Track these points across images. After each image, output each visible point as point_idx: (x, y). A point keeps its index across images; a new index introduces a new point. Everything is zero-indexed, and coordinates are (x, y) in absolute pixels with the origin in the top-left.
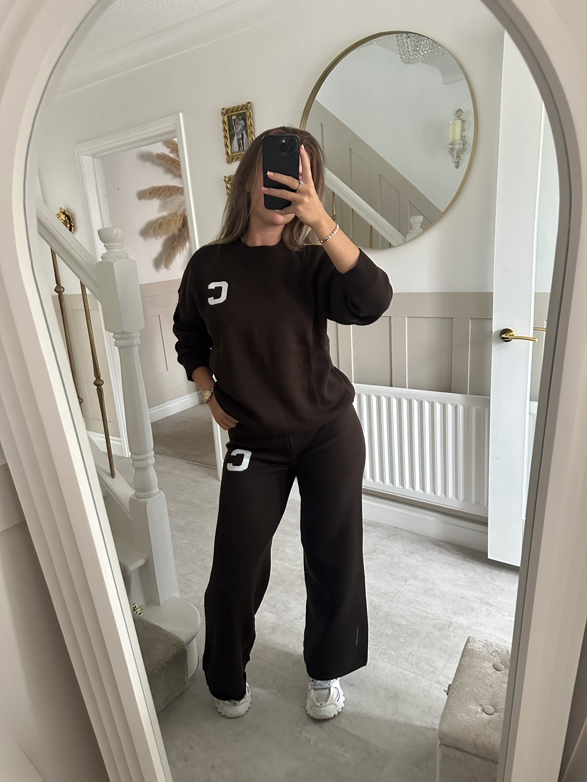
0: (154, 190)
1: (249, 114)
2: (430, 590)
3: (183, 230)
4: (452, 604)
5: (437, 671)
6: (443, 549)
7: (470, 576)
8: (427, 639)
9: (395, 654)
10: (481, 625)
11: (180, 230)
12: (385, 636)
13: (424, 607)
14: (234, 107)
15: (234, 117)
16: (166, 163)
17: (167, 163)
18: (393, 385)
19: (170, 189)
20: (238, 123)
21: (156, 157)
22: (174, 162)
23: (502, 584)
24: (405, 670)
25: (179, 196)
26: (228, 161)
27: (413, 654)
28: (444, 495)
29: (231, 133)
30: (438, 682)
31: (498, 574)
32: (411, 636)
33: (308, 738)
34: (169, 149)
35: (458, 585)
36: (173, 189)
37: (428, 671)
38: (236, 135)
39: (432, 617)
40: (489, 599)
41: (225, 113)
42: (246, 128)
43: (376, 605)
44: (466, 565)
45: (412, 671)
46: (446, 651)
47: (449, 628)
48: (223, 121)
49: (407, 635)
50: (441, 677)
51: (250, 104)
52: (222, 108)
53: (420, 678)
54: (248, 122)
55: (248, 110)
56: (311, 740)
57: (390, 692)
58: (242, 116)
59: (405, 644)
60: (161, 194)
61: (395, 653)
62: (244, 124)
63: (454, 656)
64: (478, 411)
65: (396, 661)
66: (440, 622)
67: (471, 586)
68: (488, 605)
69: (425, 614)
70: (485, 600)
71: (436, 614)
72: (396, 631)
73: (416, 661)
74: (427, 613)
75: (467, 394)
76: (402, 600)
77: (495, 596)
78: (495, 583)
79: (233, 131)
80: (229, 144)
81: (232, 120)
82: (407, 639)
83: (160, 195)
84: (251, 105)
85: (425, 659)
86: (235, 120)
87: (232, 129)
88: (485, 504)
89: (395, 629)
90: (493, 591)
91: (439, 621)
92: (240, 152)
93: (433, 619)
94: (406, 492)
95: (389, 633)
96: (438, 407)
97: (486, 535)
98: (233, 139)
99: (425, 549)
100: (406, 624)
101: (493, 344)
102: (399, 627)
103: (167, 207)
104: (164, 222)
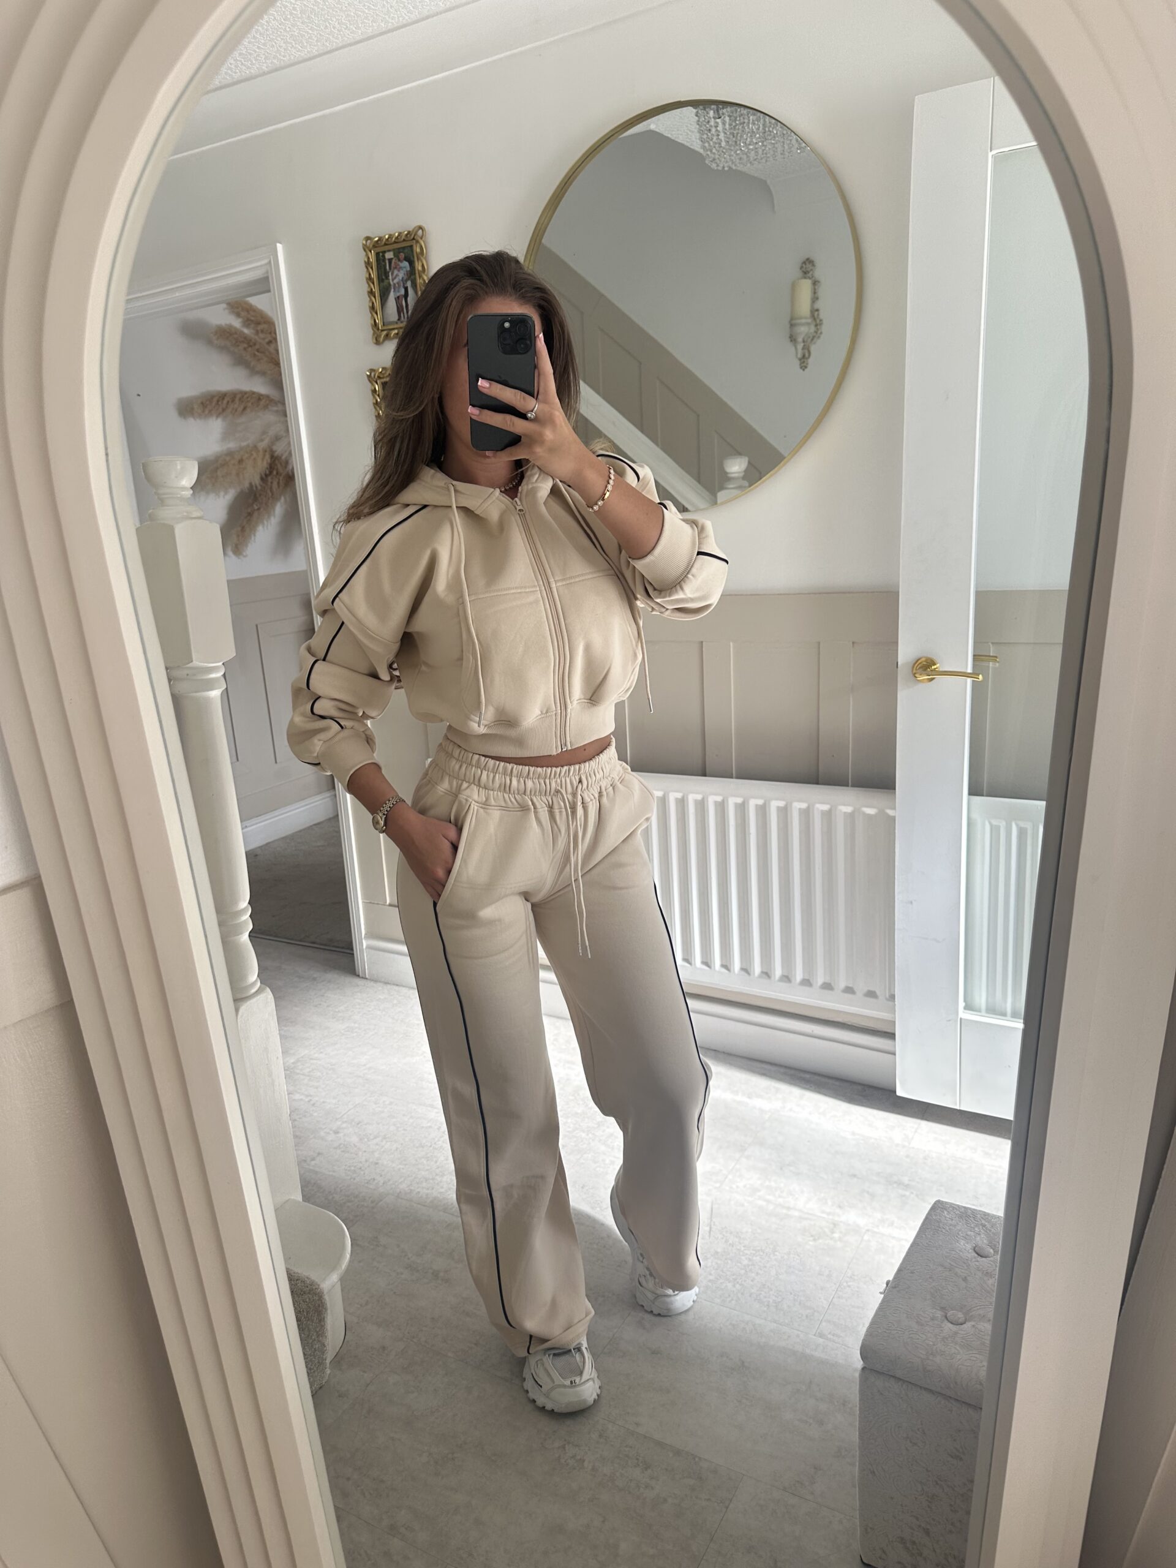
0: (213, 397)
1: (418, 250)
3: (269, 479)
4: (834, 1189)
5: (816, 1314)
6: (806, 1088)
8: (792, 1256)
9: (734, 1289)
10: (892, 1224)
11: (264, 480)
13: (783, 1198)
14: (390, 236)
15: (389, 255)
16: (236, 343)
17: (238, 346)
18: (707, 774)
19: (245, 396)
20: (398, 267)
21: (216, 331)
22: (251, 344)
23: (923, 1147)
24: (758, 1317)
26: (376, 340)
27: (768, 1287)
29: (382, 284)
30: (821, 1335)
31: (914, 1127)
32: (762, 1254)
33: (578, 1457)
34: (240, 320)
35: (843, 1153)
36: (249, 399)
37: (800, 1316)
38: (392, 290)
39: (799, 1214)
40: (902, 1176)
41: (371, 246)
42: (412, 277)
45: (770, 1319)
46: (829, 1276)
47: (833, 1232)
48: (366, 260)
49: (754, 1252)
51: (420, 231)
52: (366, 236)
53: (785, 1329)
55: (417, 242)
57: (730, 1359)
58: (404, 253)
59: (751, 1269)
60: (227, 407)
62: (408, 269)
65: (736, 1301)
66: (815, 1224)
67: (867, 1154)
68: (901, 1187)
70: (895, 1178)
71: (806, 1208)
73: (774, 1298)
75: (848, 786)
77: (913, 1170)
79: (387, 281)
80: (377, 305)
81: (384, 260)
84: (423, 231)
86: (390, 260)
87: (384, 277)
89: (731, 1242)
90: (908, 1160)
91: (813, 1223)
92: (401, 323)
93: (801, 1218)
95: (719, 1250)
96: (795, 812)
97: (893, 1056)
98: (387, 298)
100: (750, 1230)
101: (900, 685)
102: (736, 1237)
103: (237, 435)
104: (229, 460)
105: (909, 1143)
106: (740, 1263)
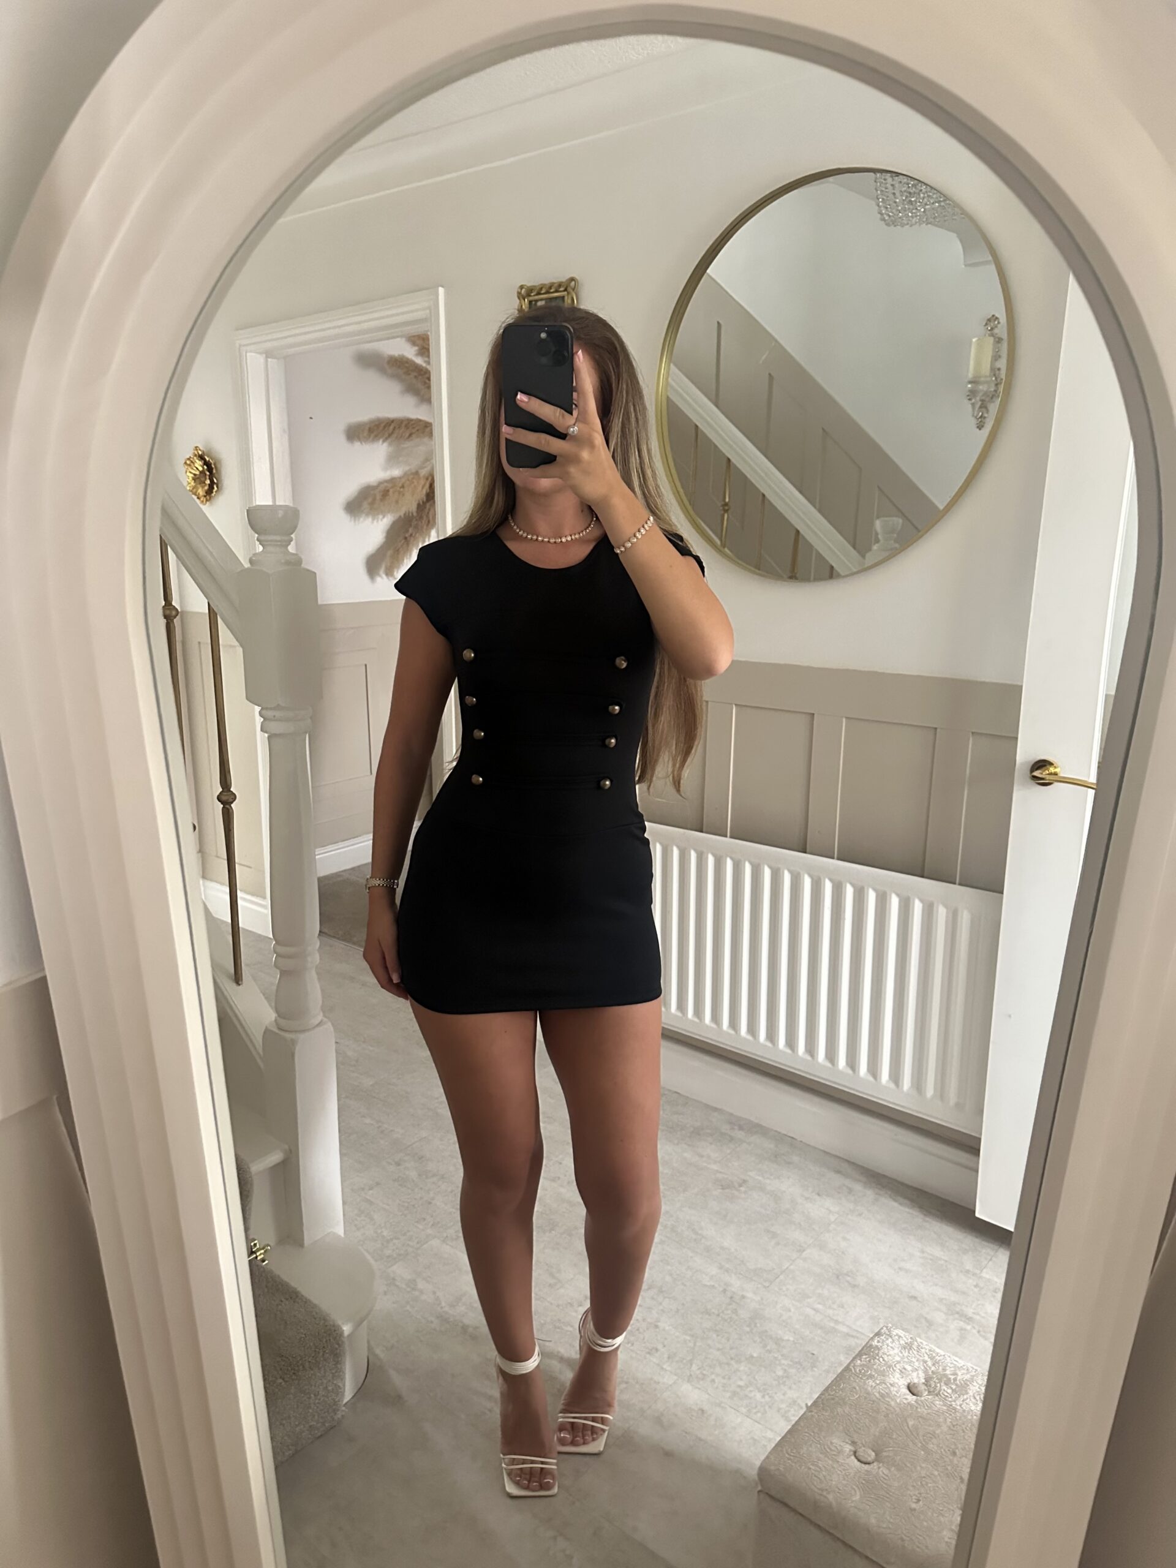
0: (380, 424)
2: (847, 1274)
3: (428, 505)
4: (888, 1307)
6: (882, 1194)
7: (931, 1255)
9: (763, 1400)
11: (421, 507)
12: (746, 1359)
13: (834, 1309)
14: (544, 286)
15: (541, 304)
16: (407, 373)
18: (808, 850)
19: (412, 424)
21: (388, 362)
22: (420, 372)
23: (996, 1279)
28: (893, 1085)
31: (988, 1255)
33: (568, 1552)
34: (416, 348)
35: (907, 1271)
36: (415, 425)
39: (845, 1329)
40: (967, 1306)
41: (525, 294)
43: (734, 1293)
44: (927, 1231)
51: (573, 283)
52: (520, 285)
55: (569, 292)
58: (558, 304)
59: (785, 1382)
60: (392, 433)
61: (763, 1397)
64: (973, 920)
67: (932, 1276)
68: (963, 1319)
70: (958, 1308)
72: (770, 1352)
74: (837, 1322)
76: (787, 1289)
77: (979, 1302)
78: (984, 1275)
83: (390, 435)
84: (576, 285)
89: (768, 1348)
90: (976, 1290)
93: (848, 1334)
94: (818, 1068)
95: (755, 1355)
96: (894, 902)
97: (975, 1173)
99: (846, 1187)
101: (1016, 787)
102: (776, 1343)
103: (401, 459)
104: (392, 487)
105: (982, 1271)
106: (775, 1372)
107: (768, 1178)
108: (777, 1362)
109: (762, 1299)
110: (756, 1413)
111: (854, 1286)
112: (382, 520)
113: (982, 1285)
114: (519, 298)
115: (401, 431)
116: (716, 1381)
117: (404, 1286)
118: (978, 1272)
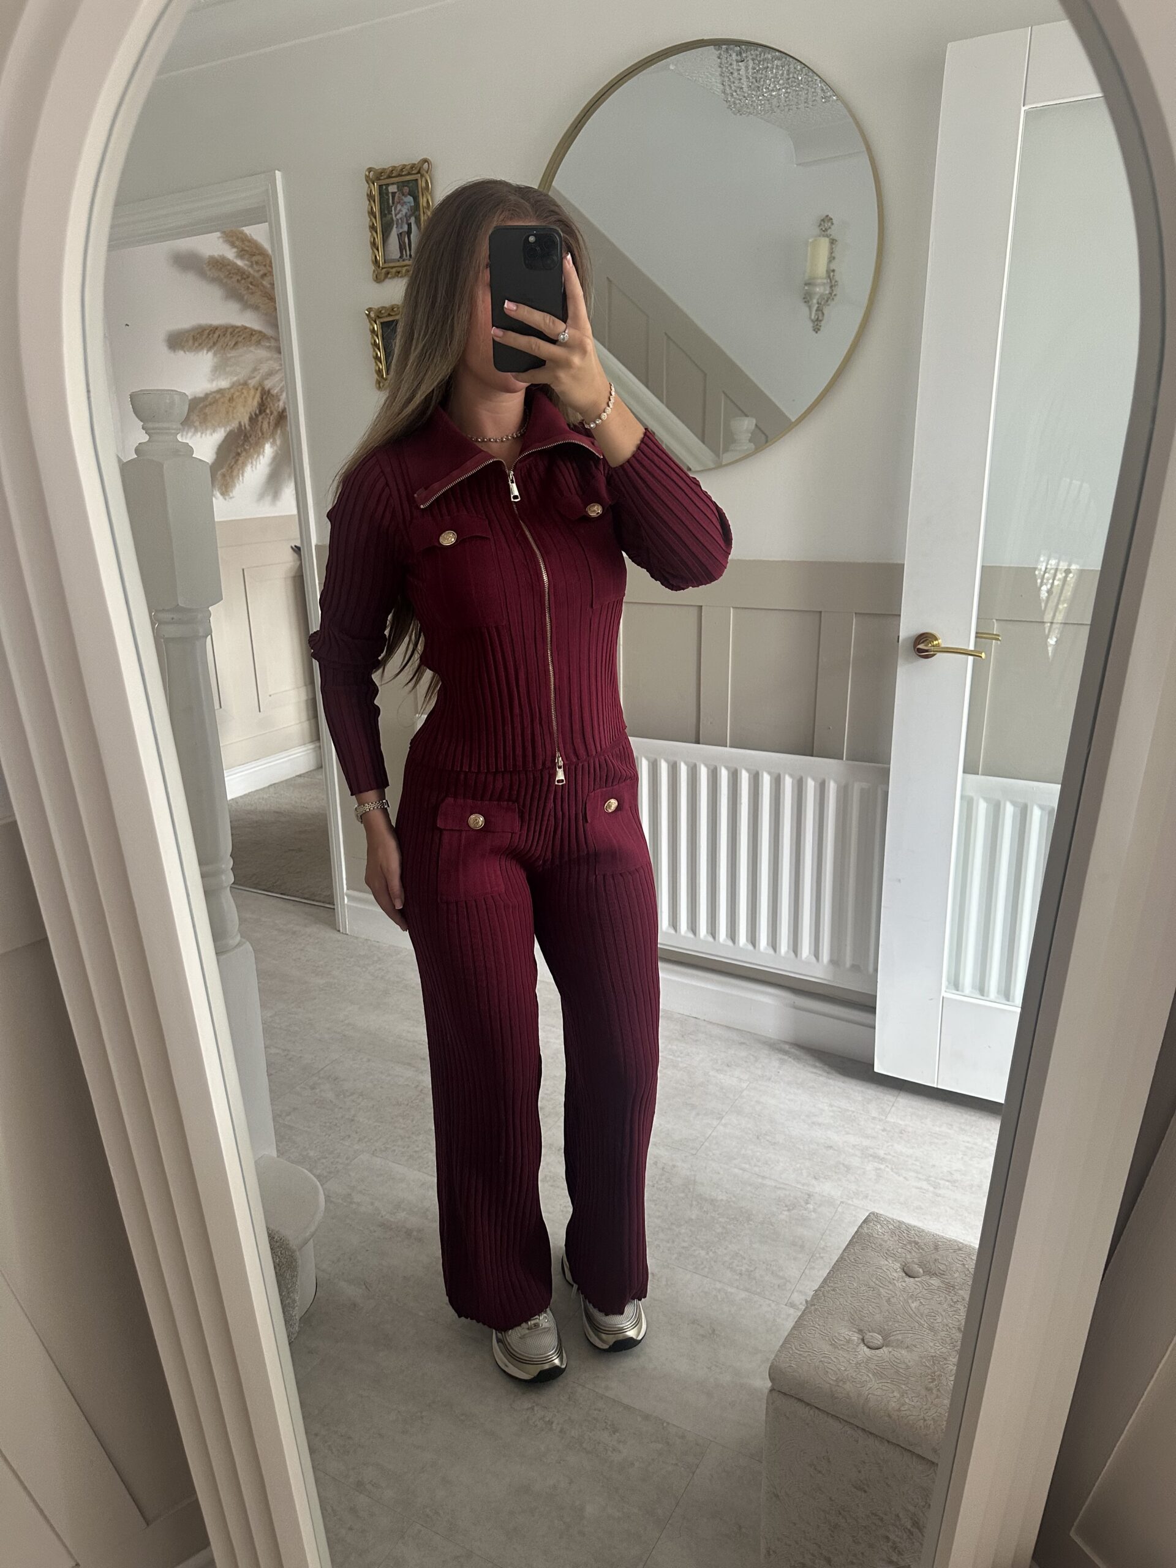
0: (203, 331)
1: (424, 184)
2: (765, 1134)
3: (260, 418)
4: (810, 1159)
5: (788, 1283)
6: (786, 1057)
7: (839, 1107)
8: (766, 1225)
9: (707, 1257)
10: (866, 1197)
11: (253, 420)
12: (686, 1222)
13: (759, 1167)
14: (394, 168)
15: (392, 189)
16: (229, 275)
17: (231, 277)
18: (701, 741)
19: (237, 331)
20: (402, 201)
21: (209, 262)
22: (245, 276)
23: (900, 1122)
24: (729, 1285)
25: (252, 349)
26: (377, 278)
27: (741, 1255)
28: (792, 954)
29: (384, 219)
30: (792, 1305)
31: (890, 1101)
32: (735, 1222)
34: (235, 250)
35: (820, 1125)
36: (240, 334)
37: (772, 1285)
38: (395, 226)
39: (773, 1184)
40: (878, 1149)
41: (373, 178)
42: (417, 213)
43: (665, 1164)
44: (832, 1087)
45: (742, 1287)
46: (802, 1247)
47: (807, 1203)
48: (369, 193)
49: (728, 1220)
50: (795, 1294)
51: (427, 164)
52: (368, 167)
53: (756, 1298)
54: (423, 202)
55: (422, 176)
56: (552, 1423)
57: (701, 1326)
58: (409, 188)
59: (725, 1237)
60: (217, 341)
61: (708, 1253)
62: (413, 204)
63: (818, 1255)
64: (862, 790)
65: (709, 1268)
66: (790, 1194)
67: (843, 1126)
68: (876, 1160)
69: (760, 1180)
70: (871, 1151)
71: (781, 1178)
72: (706, 1212)
73: (747, 1267)
74: (764, 1177)
75: (842, 759)
76: (714, 1154)
77: (889, 1144)
78: (889, 1119)
79: (390, 216)
80: (379, 241)
81: (387, 194)
82: (728, 1226)
83: (214, 344)
84: (429, 167)
85: (764, 1263)
86: (392, 193)
87: (386, 212)
88: (871, 969)
90: (883, 1133)
91: (787, 1193)
92: (404, 260)
93: (775, 1187)
94: (721, 948)
95: (693, 1217)
96: (788, 783)
97: (872, 1030)
98: (389, 234)
99: (752, 1057)
100: (725, 1198)
101: (900, 662)
102: (711, 1204)
103: (228, 369)
104: (220, 398)
105: (886, 1117)
106: (714, 1230)
107: (679, 1056)
108: (715, 1221)
109: (692, 1166)
110: (702, 1269)
111: (775, 1143)
112: (212, 435)
113: (888, 1129)
114: (368, 182)
115: (228, 338)
116: (661, 1246)
117: (340, 1201)
118: (884, 1118)
